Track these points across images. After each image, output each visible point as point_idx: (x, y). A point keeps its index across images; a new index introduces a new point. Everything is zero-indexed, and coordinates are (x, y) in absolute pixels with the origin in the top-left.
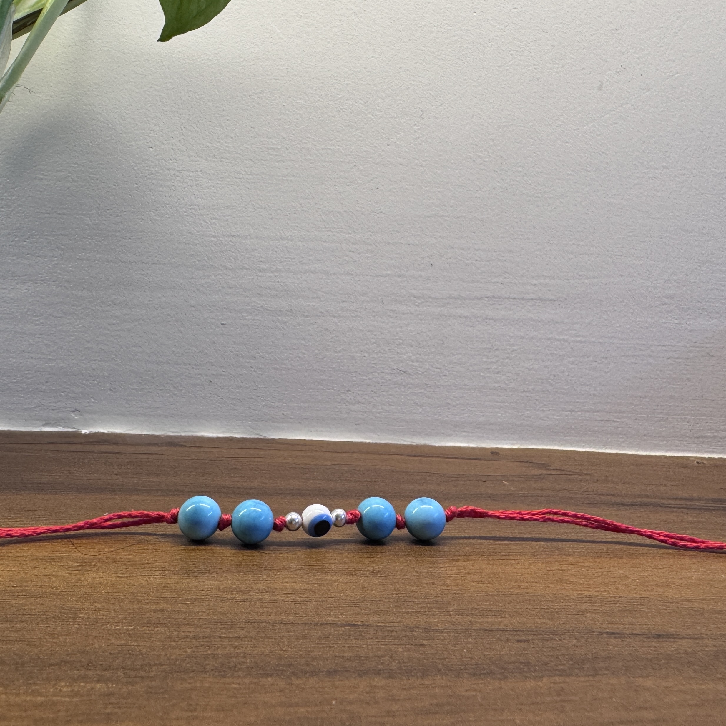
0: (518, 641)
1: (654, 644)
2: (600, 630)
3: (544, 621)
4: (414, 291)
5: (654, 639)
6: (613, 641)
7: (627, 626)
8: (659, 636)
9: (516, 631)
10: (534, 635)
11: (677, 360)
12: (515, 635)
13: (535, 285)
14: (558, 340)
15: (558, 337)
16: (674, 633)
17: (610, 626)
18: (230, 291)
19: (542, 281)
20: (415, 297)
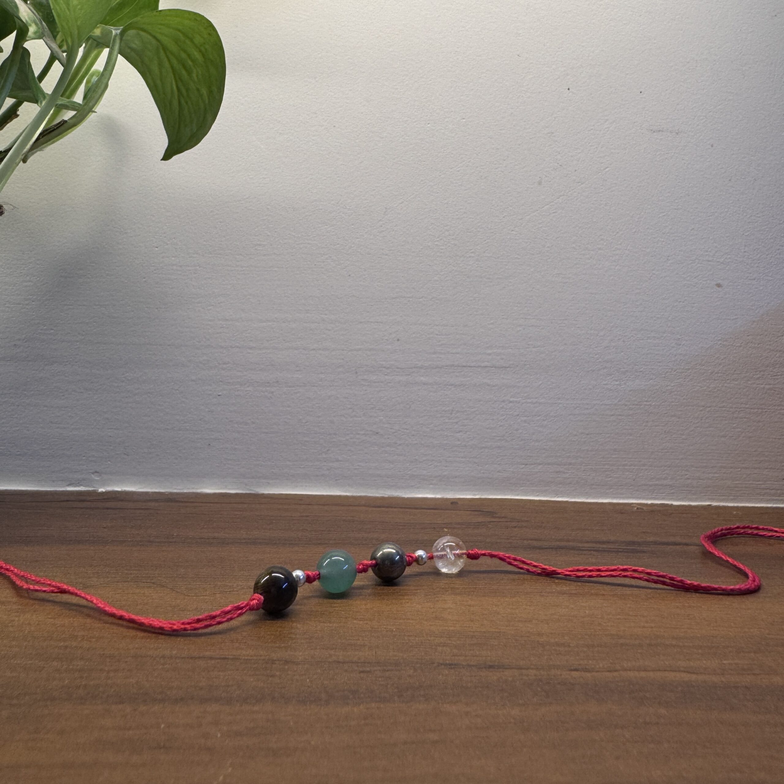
0: (361, 672)
1: (481, 674)
2: (441, 662)
3: (396, 653)
4: (384, 363)
5: (484, 670)
6: (446, 672)
7: (468, 658)
8: (491, 667)
9: (364, 663)
10: (379, 666)
11: (620, 417)
12: (362, 667)
13: (490, 354)
14: (511, 402)
15: (511, 399)
16: (506, 664)
17: (452, 658)
18: (225, 366)
19: (495, 351)
20: (385, 367)
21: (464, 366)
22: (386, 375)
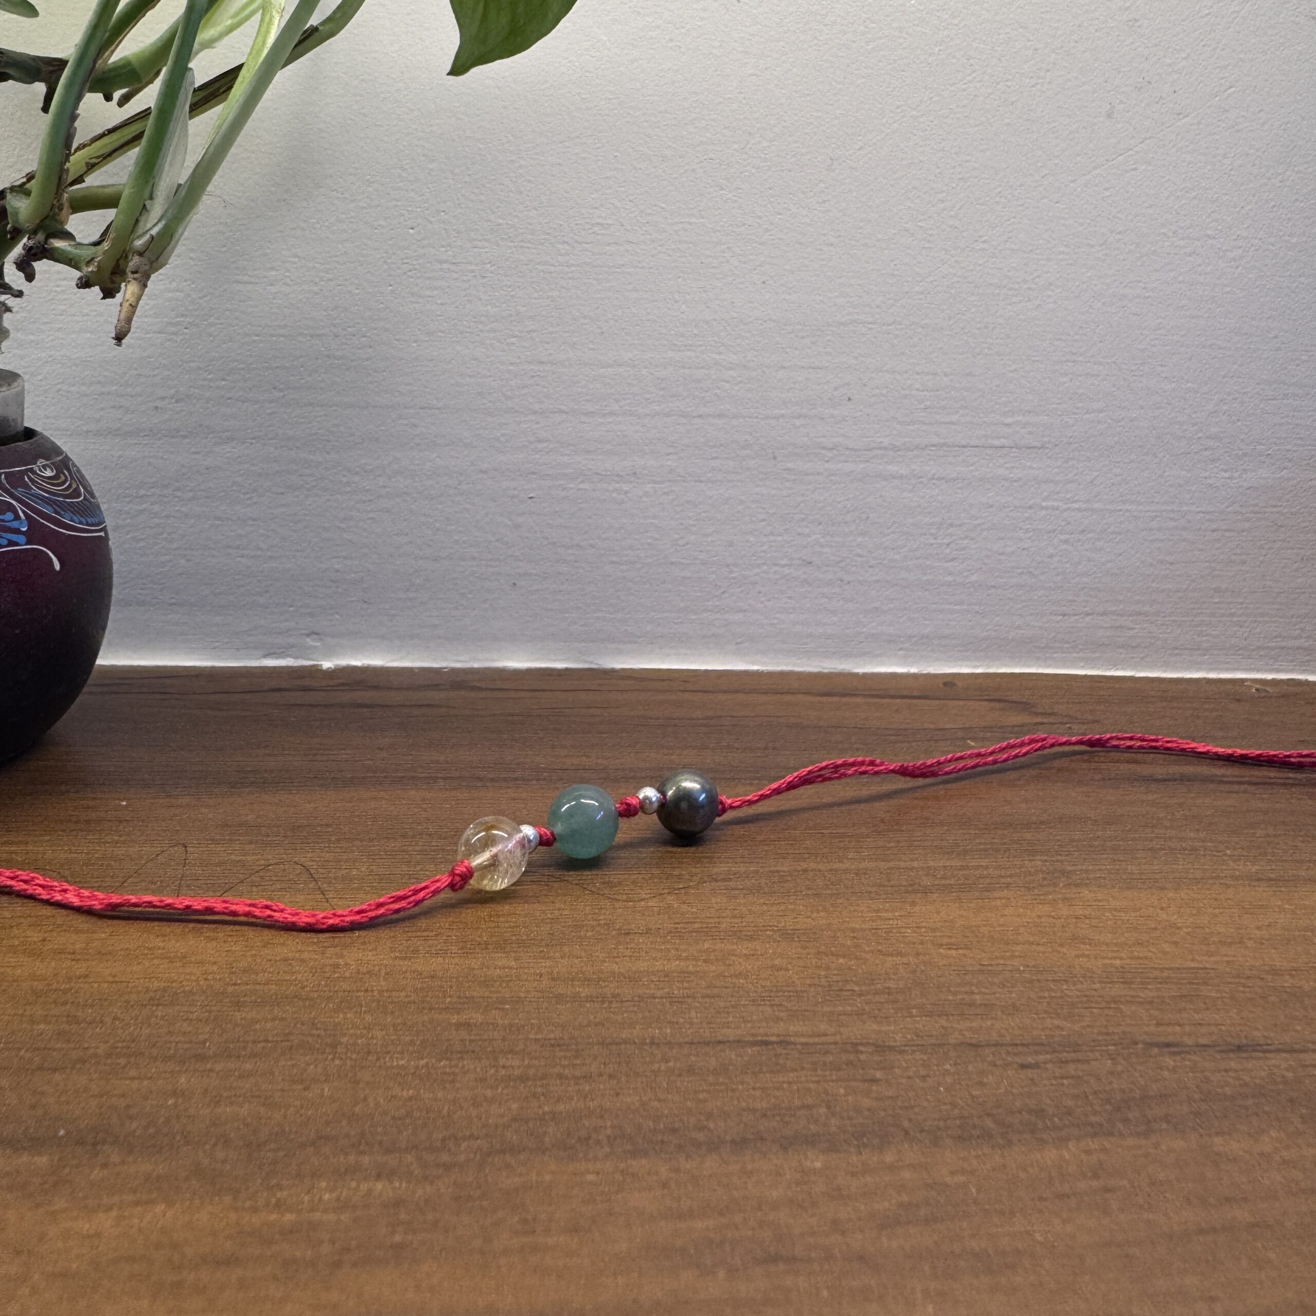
0: (1023, 1066)
1: (1232, 1064)
2: (1145, 1038)
4: (823, 440)
5: (1231, 1055)
6: (1169, 1061)
7: (1187, 1029)
8: (1239, 1048)
9: (1016, 1045)
10: (1047, 1052)
12: (1017, 1054)
13: (1009, 425)
16: (1261, 1041)
17: (1160, 1029)
19: (1019, 419)
20: (824, 448)
21: (964, 447)
22: (827, 461)
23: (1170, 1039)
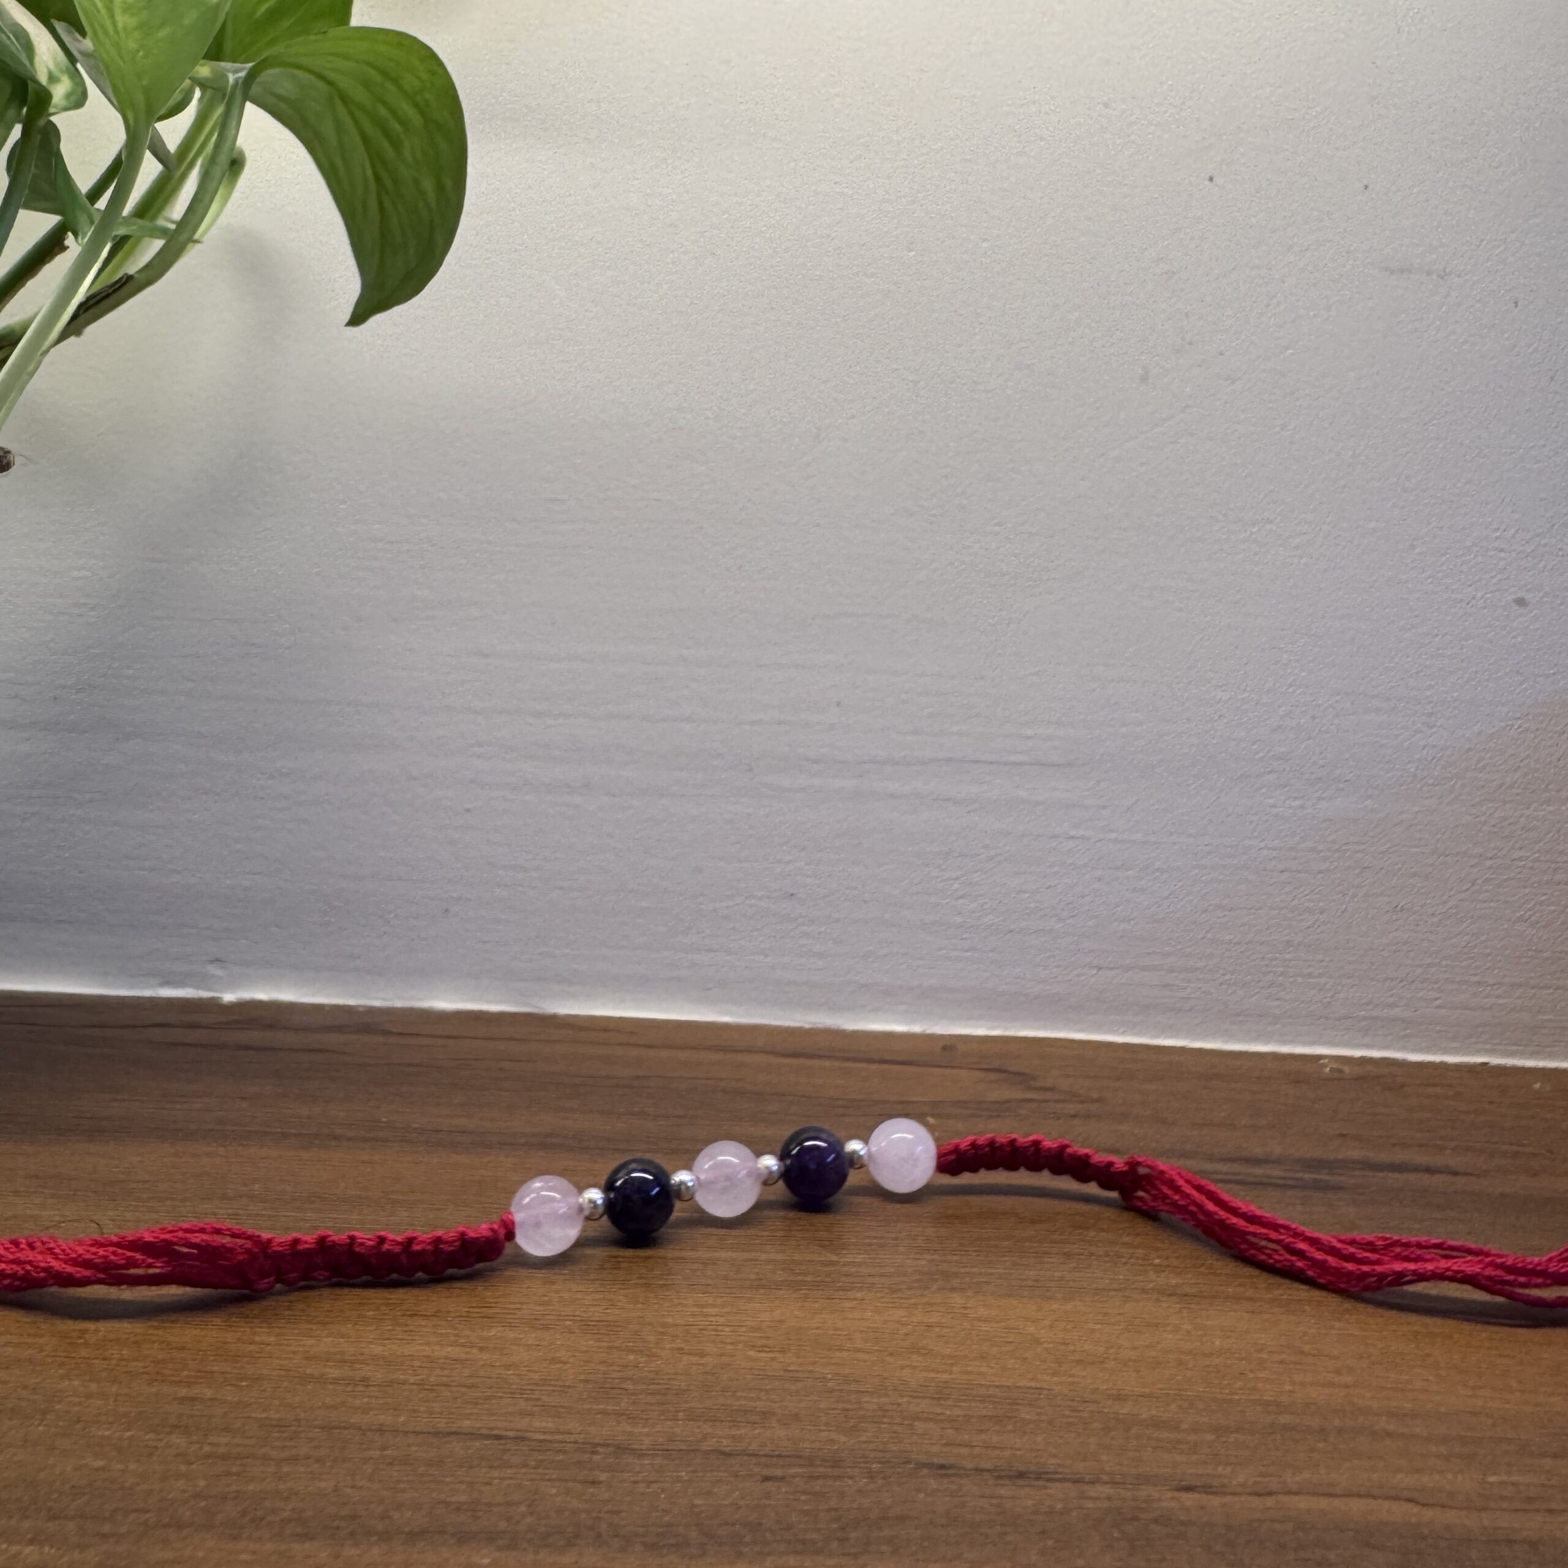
0: (767, 1479)
1: (1002, 1491)
2: (923, 1458)
3: (833, 1435)
4: (808, 751)
5: (1007, 1482)
6: (933, 1484)
7: (976, 1451)
8: (1021, 1475)
9: (772, 1456)
10: (801, 1466)
12: (767, 1466)
16: (1051, 1469)
17: (945, 1449)
20: (810, 760)
23: (952, 1460)
